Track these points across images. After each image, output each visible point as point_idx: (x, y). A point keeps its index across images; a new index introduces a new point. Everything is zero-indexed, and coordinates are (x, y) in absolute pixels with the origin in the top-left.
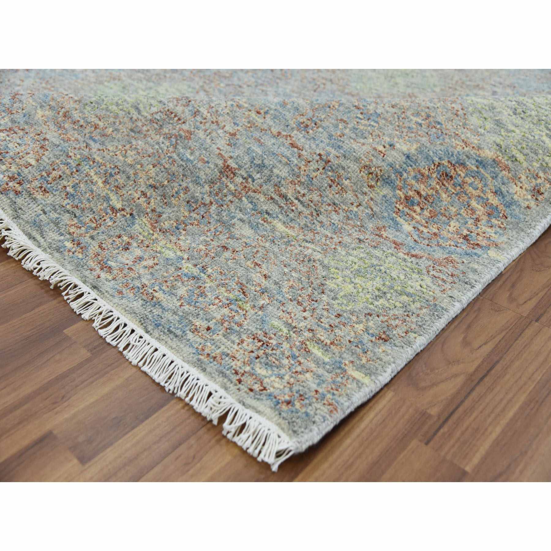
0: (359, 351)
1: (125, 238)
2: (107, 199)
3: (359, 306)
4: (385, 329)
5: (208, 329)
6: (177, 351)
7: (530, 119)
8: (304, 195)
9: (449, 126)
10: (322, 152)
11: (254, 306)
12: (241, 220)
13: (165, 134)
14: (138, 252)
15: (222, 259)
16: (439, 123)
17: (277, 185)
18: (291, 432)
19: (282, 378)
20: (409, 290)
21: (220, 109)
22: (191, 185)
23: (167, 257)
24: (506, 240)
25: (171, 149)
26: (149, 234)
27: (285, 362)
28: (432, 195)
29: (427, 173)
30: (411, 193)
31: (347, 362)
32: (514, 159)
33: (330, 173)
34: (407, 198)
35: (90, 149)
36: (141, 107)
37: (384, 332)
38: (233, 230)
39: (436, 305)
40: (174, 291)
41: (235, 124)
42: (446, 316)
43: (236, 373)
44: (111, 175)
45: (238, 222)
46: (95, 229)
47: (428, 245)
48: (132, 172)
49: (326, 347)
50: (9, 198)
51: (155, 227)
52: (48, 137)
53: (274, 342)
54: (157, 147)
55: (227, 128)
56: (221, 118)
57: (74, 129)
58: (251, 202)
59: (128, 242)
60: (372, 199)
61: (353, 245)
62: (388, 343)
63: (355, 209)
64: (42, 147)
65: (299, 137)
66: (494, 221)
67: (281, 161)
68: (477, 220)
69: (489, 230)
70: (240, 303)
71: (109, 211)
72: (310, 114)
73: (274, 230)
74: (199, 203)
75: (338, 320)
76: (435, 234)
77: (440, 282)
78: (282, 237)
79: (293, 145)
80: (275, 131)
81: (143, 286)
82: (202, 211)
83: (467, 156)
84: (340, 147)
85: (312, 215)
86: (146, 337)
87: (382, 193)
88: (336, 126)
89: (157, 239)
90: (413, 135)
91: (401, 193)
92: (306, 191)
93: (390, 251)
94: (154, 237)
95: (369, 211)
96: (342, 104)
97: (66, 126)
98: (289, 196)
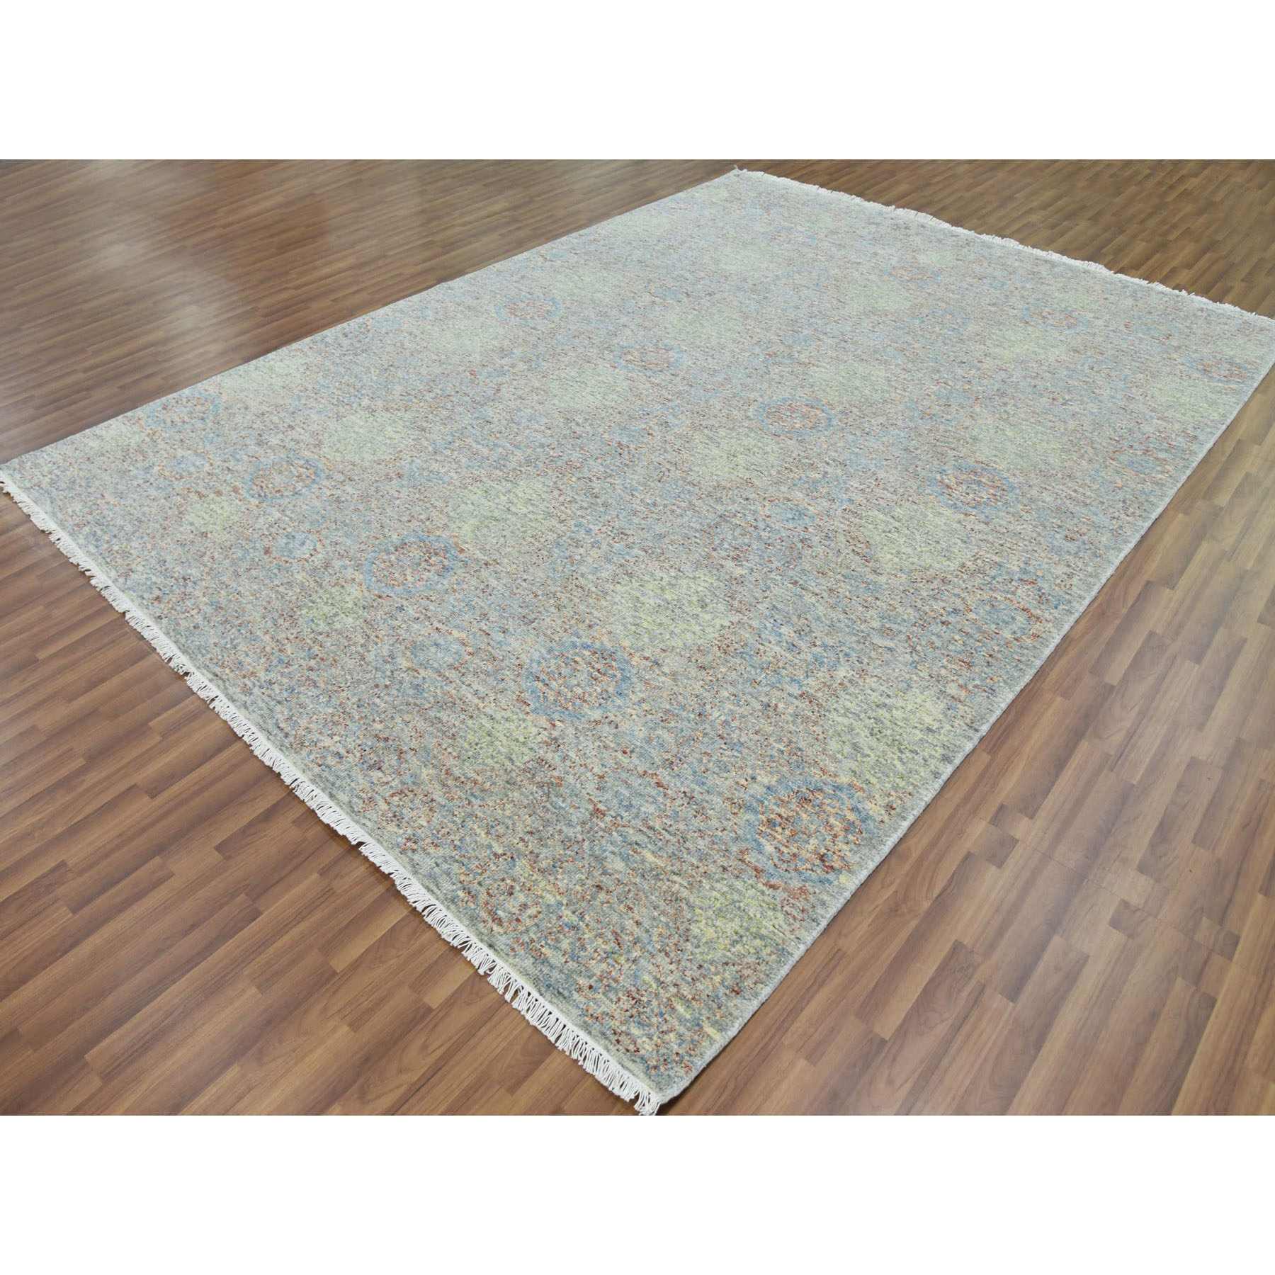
0: (715, 1006)
1: (508, 881)
2: (490, 847)
3: (718, 955)
4: (738, 981)
5: (591, 987)
6: (567, 1014)
7: (884, 740)
8: (671, 825)
9: (810, 753)
10: (686, 790)
11: (628, 960)
12: (613, 853)
13: (538, 783)
14: (521, 898)
15: (597, 903)
16: (800, 750)
17: (645, 820)
18: (658, 1090)
19: (651, 1039)
20: (763, 931)
21: (588, 752)
22: (564, 828)
23: (548, 902)
24: (858, 860)
25: (544, 798)
26: (529, 875)
27: (654, 1020)
28: (793, 816)
29: (787, 799)
30: (772, 816)
31: (704, 1019)
32: (868, 782)
33: (694, 807)
34: (768, 821)
35: (472, 806)
36: (514, 756)
37: (737, 984)
38: (605, 864)
39: (783, 949)
40: (559, 945)
41: (603, 765)
42: (790, 962)
43: (615, 1033)
44: (492, 827)
45: (609, 855)
46: (481, 874)
47: (786, 870)
48: (510, 823)
49: (687, 1002)
50: (407, 856)
51: (534, 868)
52: (435, 797)
53: (645, 999)
54: (531, 797)
55: (595, 770)
56: (589, 761)
57: (457, 787)
58: (621, 835)
59: (512, 886)
60: (735, 824)
61: (717, 876)
62: (738, 996)
63: (720, 834)
64: (431, 810)
65: (664, 775)
66: (851, 837)
67: (647, 801)
68: (835, 836)
69: (845, 847)
70: (616, 956)
71: (492, 857)
72: (675, 750)
73: (643, 861)
74: (573, 841)
75: (699, 972)
76: (794, 855)
77: (791, 921)
78: (652, 870)
79: (659, 784)
80: (641, 770)
81: (532, 941)
82: (576, 847)
83: (824, 783)
84: (703, 784)
85: (679, 843)
86: (541, 999)
87: (745, 818)
88: (700, 761)
89: (536, 880)
90: (775, 764)
91: (763, 817)
92: (672, 822)
93: (750, 882)
94: (533, 878)
95: (733, 835)
96: (706, 734)
97: (449, 782)
98: (657, 827)
